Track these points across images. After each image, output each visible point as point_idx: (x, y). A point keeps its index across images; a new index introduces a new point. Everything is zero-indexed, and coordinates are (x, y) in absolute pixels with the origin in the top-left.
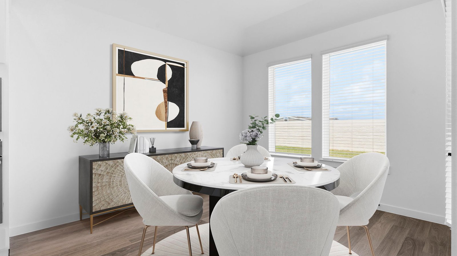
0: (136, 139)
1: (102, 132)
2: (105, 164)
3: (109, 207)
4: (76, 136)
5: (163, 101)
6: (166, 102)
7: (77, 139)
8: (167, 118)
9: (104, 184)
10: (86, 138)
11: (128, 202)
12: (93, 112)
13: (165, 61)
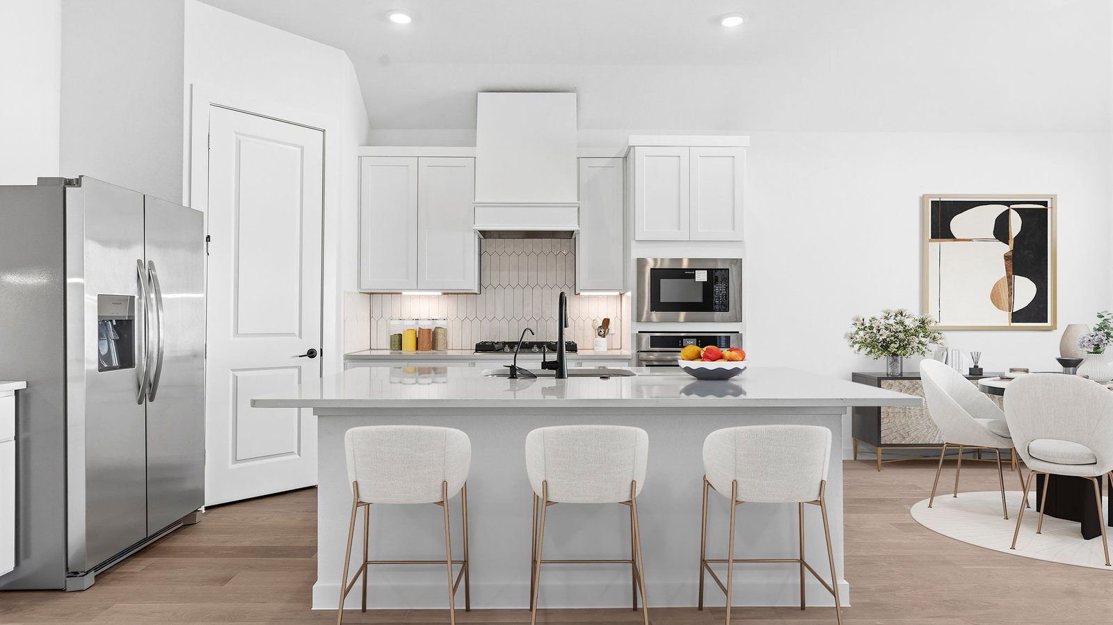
0: (946, 353)
1: (892, 342)
2: (898, 384)
3: (903, 443)
4: (857, 346)
5: (1004, 274)
6: (1009, 277)
7: (859, 350)
8: (1011, 305)
9: (896, 410)
10: (869, 349)
11: (934, 440)
12: (879, 315)
13: (1008, 204)
